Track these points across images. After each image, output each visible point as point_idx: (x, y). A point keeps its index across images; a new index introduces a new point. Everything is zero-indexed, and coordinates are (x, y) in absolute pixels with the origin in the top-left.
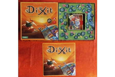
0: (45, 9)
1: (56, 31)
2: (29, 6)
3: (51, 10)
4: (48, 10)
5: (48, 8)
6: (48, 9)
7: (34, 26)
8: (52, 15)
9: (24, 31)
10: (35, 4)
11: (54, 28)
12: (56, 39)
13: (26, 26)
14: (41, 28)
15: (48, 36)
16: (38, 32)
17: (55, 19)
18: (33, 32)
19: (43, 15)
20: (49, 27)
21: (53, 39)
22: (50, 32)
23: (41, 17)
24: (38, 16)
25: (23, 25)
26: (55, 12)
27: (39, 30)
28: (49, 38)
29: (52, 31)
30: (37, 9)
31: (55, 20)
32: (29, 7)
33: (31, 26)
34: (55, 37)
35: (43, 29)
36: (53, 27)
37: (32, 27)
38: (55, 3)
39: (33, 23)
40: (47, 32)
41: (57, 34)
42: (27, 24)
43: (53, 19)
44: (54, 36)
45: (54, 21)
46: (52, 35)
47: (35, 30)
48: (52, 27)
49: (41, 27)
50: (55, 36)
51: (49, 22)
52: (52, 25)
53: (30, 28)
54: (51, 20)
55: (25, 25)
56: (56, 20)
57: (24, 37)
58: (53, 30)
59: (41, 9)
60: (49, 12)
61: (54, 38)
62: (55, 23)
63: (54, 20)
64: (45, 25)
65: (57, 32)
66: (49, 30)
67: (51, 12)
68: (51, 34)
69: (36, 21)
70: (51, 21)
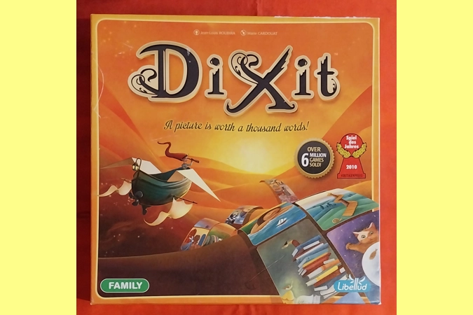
0: (278, 68)
1: (362, 235)
2: (161, 48)
3: (324, 73)
4: (303, 77)
5: (302, 63)
6: (306, 67)
7: (195, 195)
8: (336, 112)
9: (120, 238)
10: (204, 27)
11: (349, 213)
12: (362, 294)
13: (131, 200)
14: (247, 217)
15: (305, 278)
16: (227, 241)
17: (360, 142)
18: (189, 244)
19: (262, 111)
20: (307, 203)
21: (342, 294)
22: (317, 245)
23: (250, 128)
24: (224, 122)
25: (108, 193)
26: (354, 94)
27: (237, 226)
28: (311, 291)
29: (331, 236)
30: (220, 67)
31: (356, 155)
32: (156, 53)
33: (169, 198)
34: (356, 285)
35: (261, 221)
36: (343, 202)
37: (179, 209)
38: (354, 20)
39: (191, 176)
40: (295, 243)
41: (373, 255)
42: (140, 181)
43: (344, 142)
44: (348, 272)
45: (351, 160)
46: (332, 265)
47: (201, 232)
48: (330, 206)
49: (250, 203)
50: (360, 274)
51: (309, 169)
52: (336, 191)
53: (162, 217)
54: (324, 149)
55: (126, 189)
56: (368, 150)
57: (114, 285)
58: (341, 229)
59: (252, 69)
60: (314, 89)
61: (345, 288)
62: (361, 175)
63: (351, 151)
64: (279, 193)
65: (371, 243)
66: (310, 226)
67: (330, 90)
68: (327, 257)
69: (208, 161)
70: (327, 160)
